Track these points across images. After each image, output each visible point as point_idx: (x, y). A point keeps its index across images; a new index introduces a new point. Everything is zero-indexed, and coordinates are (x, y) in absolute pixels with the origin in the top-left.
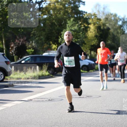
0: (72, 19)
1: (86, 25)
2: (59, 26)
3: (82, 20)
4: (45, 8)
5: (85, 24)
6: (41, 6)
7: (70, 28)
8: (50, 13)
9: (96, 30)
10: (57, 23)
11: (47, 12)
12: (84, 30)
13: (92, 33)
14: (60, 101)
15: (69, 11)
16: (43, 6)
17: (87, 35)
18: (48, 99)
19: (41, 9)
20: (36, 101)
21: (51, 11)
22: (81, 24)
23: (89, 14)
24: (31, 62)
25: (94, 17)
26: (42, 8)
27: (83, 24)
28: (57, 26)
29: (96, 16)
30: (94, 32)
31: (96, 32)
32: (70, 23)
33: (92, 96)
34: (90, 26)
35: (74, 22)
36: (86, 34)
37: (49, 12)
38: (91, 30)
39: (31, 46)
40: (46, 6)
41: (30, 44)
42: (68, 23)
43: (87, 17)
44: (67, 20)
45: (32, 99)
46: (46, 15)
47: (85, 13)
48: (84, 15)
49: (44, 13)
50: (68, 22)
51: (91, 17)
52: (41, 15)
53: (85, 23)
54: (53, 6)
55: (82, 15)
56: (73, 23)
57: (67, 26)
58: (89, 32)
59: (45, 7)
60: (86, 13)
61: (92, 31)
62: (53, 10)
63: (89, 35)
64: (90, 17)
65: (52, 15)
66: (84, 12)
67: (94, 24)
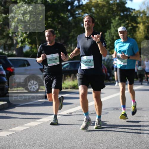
0: (117, 18)
1: (135, 25)
2: (103, 26)
3: (129, 18)
4: (85, 6)
5: (133, 24)
6: (81, 3)
7: (116, 28)
8: (92, 11)
9: (146, 30)
10: (99, 22)
11: (87, 10)
12: (132, 30)
13: (141, 34)
14: (104, 115)
15: (114, 8)
16: (82, 3)
17: (136, 37)
18: (91, 112)
19: (81, 7)
20: (76, 115)
21: (93, 8)
22: (128, 24)
23: (137, 11)
24: (70, 68)
25: (143, 15)
26: (82, 5)
27: (130, 24)
28: (99, 26)
29: (146, 13)
30: (144, 33)
31: (146, 32)
32: (115, 23)
33: (142, 108)
34: (138, 25)
35: (120, 21)
36: (135, 34)
37: (90, 10)
38: (140, 30)
39: (70, 50)
40: (87, 2)
41: (68, 47)
42: (112, 23)
43: (135, 15)
44: (112, 19)
45: (72, 113)
46: (87, 13)
47: (132, 11)
48: (132, 12)
49: (85, 11)
50: (113, 21)
51: (140, 15)
52: (81, 13)
53: (133, 22)
54: (95, 3)
55: (130, 13)
56: (118, 23)
57: (112, 26)
58: (137, 32)
59: (86, 4)
60: (134, 10)
61: (142, 31)
62: (94, 7)
63: (137, 36)
64: (138, 15)
65: (93, 13)
66: (132, 9)
67: (144, 23)
